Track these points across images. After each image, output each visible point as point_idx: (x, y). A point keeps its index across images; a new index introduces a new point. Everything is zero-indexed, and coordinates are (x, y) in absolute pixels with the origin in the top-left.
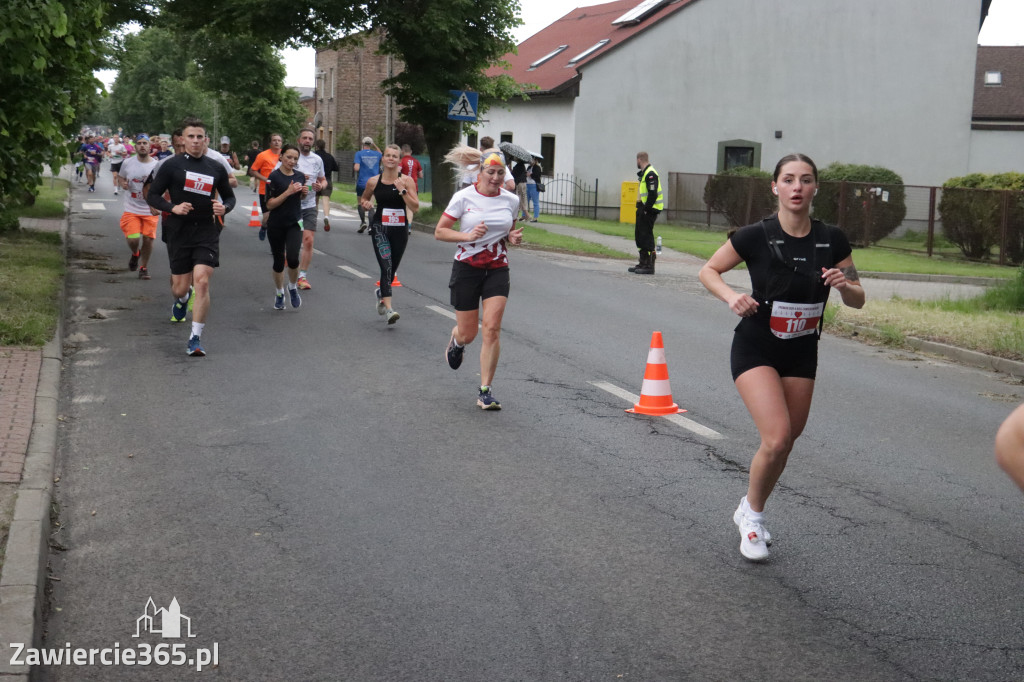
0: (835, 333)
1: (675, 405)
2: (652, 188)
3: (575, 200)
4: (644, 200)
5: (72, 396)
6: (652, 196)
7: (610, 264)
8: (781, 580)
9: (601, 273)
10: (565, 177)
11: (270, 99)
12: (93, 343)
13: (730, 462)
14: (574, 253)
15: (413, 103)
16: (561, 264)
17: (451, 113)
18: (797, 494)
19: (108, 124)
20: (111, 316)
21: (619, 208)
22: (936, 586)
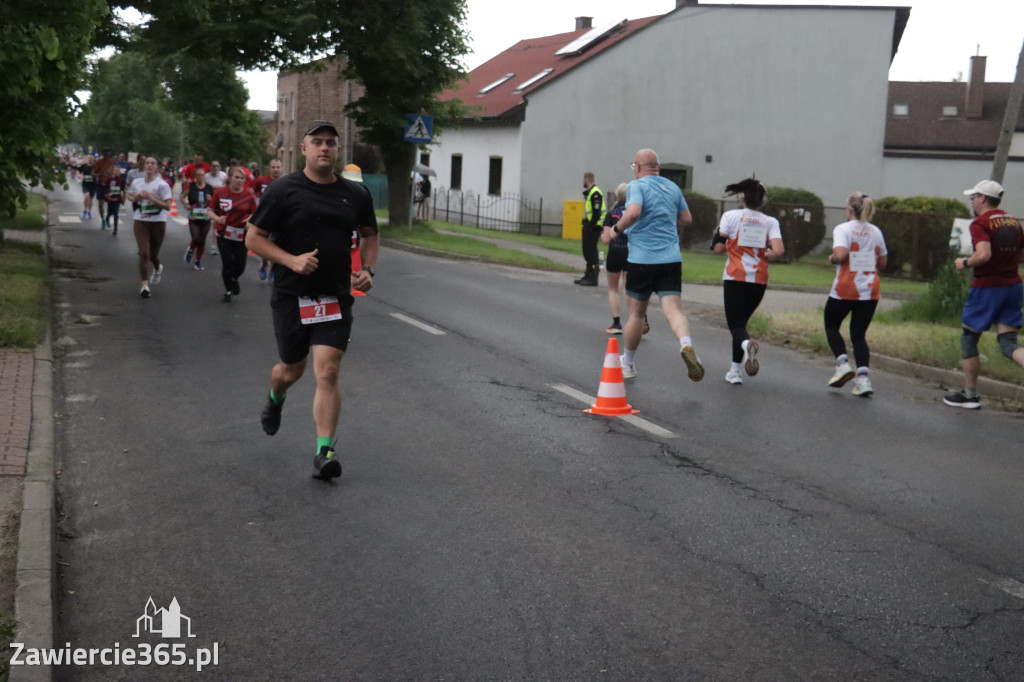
0: (769, 342)
1: (629, 406)
2: (597, 206)
3: (521, 216)
4: (590, 217)
5: (65, 395)
6: (596, 213)
7: (556, 277)
8: (739, 566)
9: (549, 284)
10: (512, 196)
11: (235, 120)
12: (81, 347)
13: (683, 459)
14: (523, 266)
15: (371, 125)
16: (512, 276)
17: (408, 135)
18: (746, 488)
19: (79, 143)
20: (96, 321)
21: (561, 225)
22: (880, 572)
